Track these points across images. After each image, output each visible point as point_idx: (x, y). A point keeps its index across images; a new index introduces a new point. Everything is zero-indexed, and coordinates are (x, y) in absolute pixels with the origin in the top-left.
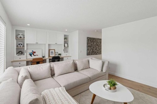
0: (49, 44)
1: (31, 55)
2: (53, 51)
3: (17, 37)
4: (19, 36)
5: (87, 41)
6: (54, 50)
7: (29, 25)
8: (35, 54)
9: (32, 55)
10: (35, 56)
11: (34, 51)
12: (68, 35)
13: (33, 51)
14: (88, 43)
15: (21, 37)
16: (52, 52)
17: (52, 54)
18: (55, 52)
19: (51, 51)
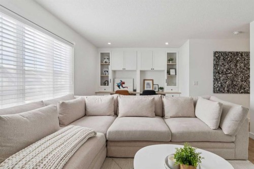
0: (142, 69)
1: (119, 86)
2: (151, 82)
3: (102, 62)
4: (105, 61)
5: (214, 60)
6: (153, 80)
7: (109, 44)
8: (123, 85)
9: (121, 87)
10: (124, 88)
11: (123, 81)
12: (175, 53)
13: (121, 81)
14: (216, 65)
15: (106, 62)
16: (148, 84)
17: (149, 86)
18: (153, 85)
19: (146, 82)
